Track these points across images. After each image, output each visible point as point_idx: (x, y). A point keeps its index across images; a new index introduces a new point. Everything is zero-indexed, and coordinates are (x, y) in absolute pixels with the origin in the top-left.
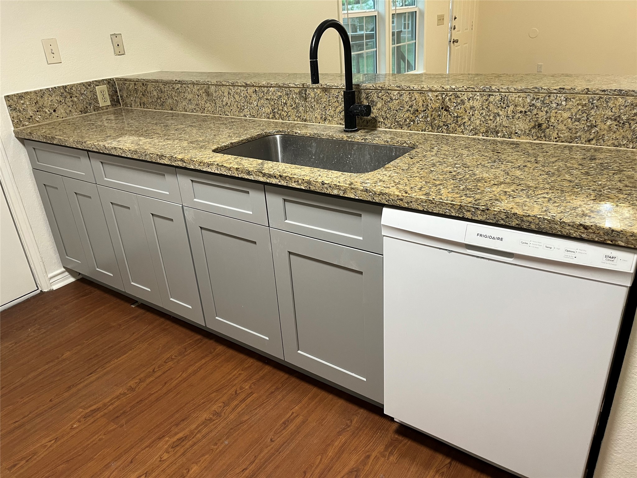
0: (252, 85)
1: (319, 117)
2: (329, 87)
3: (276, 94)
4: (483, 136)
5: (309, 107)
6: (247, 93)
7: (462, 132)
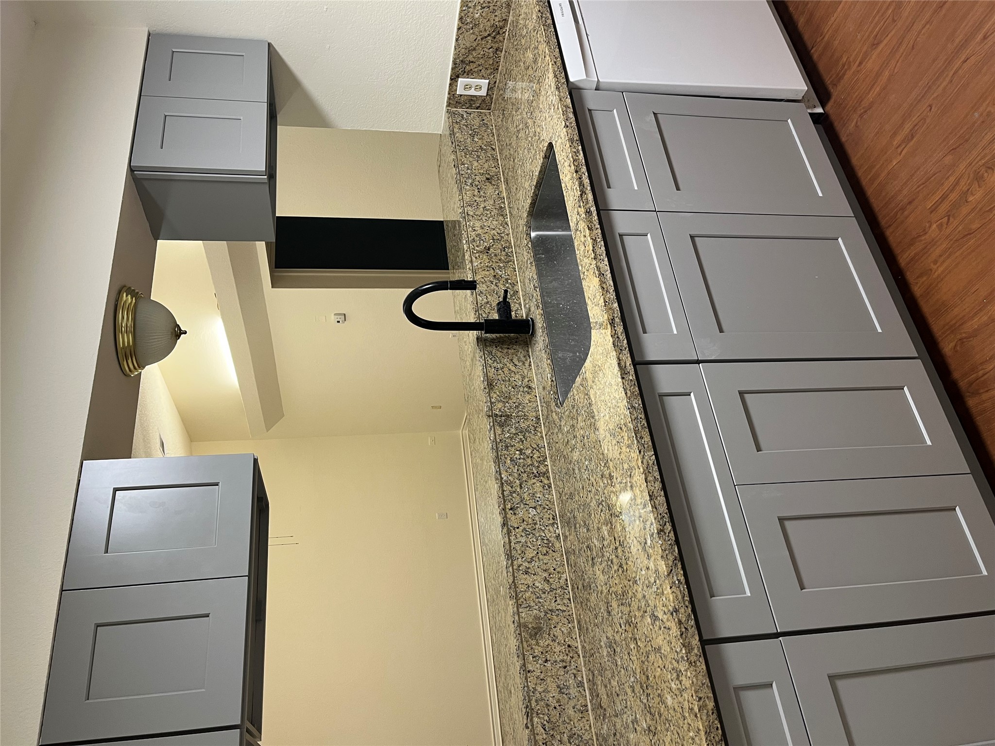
1: (528, 397)
2: (486, 378)
5: (518, 412)
6: (518, 528)
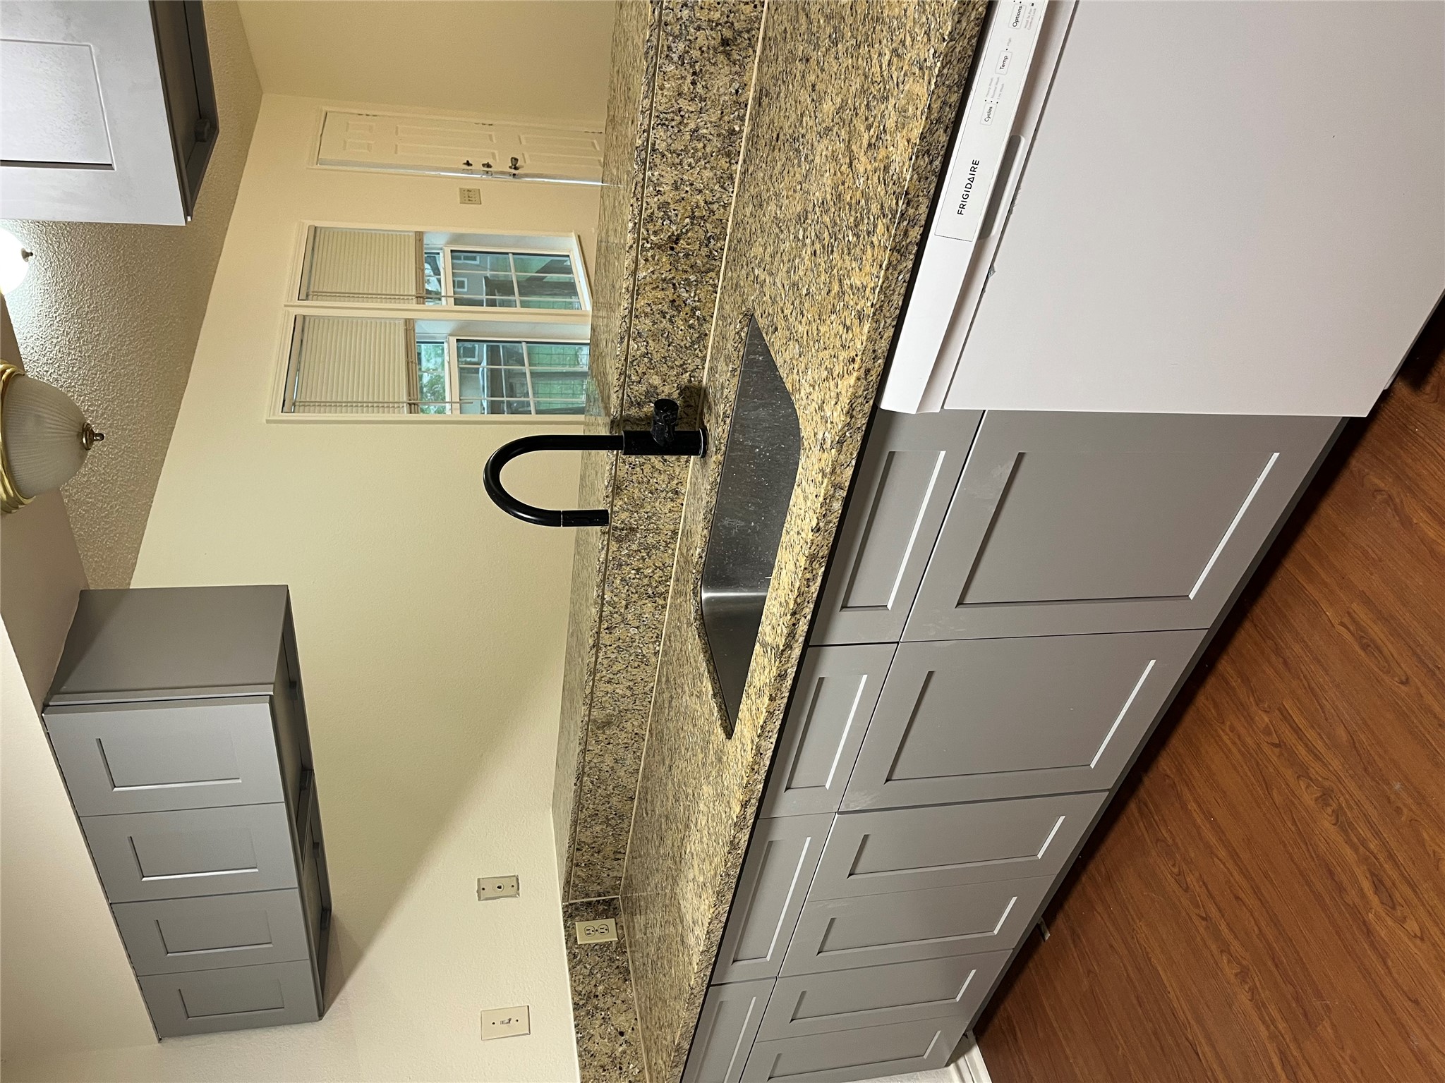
0: (596, 635)
1: (670, 505)
2: (612, 482)
3: (617, 588)
4: (737, 163)
5: (649, 525)
6: (610, 646)
7: (725, 207)
